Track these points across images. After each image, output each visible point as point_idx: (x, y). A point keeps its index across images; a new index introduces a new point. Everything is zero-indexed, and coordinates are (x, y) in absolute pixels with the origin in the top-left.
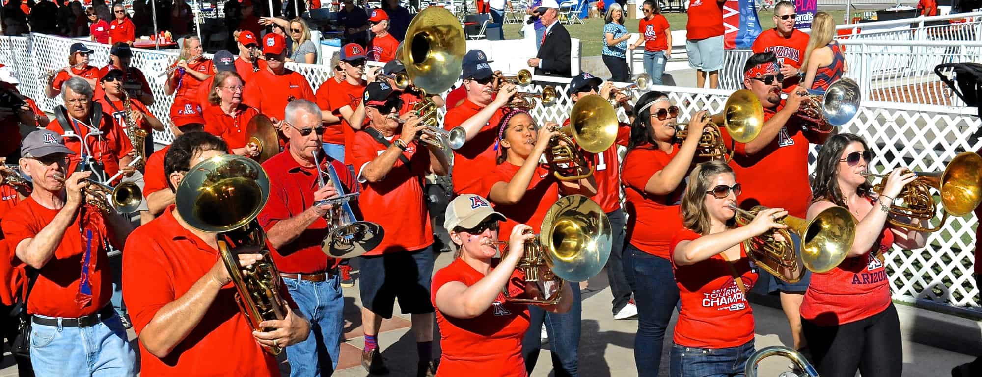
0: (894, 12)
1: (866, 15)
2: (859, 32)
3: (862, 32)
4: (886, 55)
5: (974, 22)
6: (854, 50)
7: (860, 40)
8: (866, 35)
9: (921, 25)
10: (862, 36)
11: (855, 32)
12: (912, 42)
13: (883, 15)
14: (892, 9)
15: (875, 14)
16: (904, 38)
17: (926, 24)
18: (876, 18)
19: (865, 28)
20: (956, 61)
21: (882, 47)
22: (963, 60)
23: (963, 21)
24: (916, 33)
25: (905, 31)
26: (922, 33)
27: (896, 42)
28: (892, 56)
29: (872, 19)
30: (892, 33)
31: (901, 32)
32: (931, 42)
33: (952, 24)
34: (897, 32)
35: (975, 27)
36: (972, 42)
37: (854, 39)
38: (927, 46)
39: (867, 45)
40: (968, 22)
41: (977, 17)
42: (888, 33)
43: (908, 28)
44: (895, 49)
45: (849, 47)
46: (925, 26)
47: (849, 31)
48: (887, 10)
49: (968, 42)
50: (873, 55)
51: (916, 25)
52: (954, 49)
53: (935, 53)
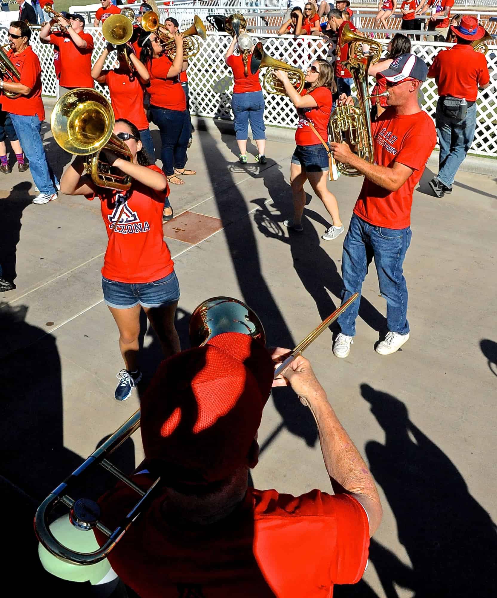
2: (173, 3)
3: (174, 3)
4: (185, 13)
6: (172, 12)
7: (173, 7)
8: (176, 5)
9: (198, 0)
10: (174, 5)
11: (171, 3)
12: (195, 7)
16: (191, 6)
20: (213, 14)
21: (183, 10)
22: (216, 14)
24: (196, 4)
26: (198, 4)
27: (188, 7)
28: (188, 13)
31: (190, 3)
32: (202, 7)
34: (188, 3)
35: (218, 1)
36: (218, 7)
37: (171, 6)
38: (201, 9)
39: (177, 9)
42: (185, 4)
43: (192, 1)
44: (188, 11)
45: (170, 9)
47: (169, 3)
49: (217, 7)
50: (180, 13)
51: (195, 0)
52: (210, 10)
53: (205, 11)
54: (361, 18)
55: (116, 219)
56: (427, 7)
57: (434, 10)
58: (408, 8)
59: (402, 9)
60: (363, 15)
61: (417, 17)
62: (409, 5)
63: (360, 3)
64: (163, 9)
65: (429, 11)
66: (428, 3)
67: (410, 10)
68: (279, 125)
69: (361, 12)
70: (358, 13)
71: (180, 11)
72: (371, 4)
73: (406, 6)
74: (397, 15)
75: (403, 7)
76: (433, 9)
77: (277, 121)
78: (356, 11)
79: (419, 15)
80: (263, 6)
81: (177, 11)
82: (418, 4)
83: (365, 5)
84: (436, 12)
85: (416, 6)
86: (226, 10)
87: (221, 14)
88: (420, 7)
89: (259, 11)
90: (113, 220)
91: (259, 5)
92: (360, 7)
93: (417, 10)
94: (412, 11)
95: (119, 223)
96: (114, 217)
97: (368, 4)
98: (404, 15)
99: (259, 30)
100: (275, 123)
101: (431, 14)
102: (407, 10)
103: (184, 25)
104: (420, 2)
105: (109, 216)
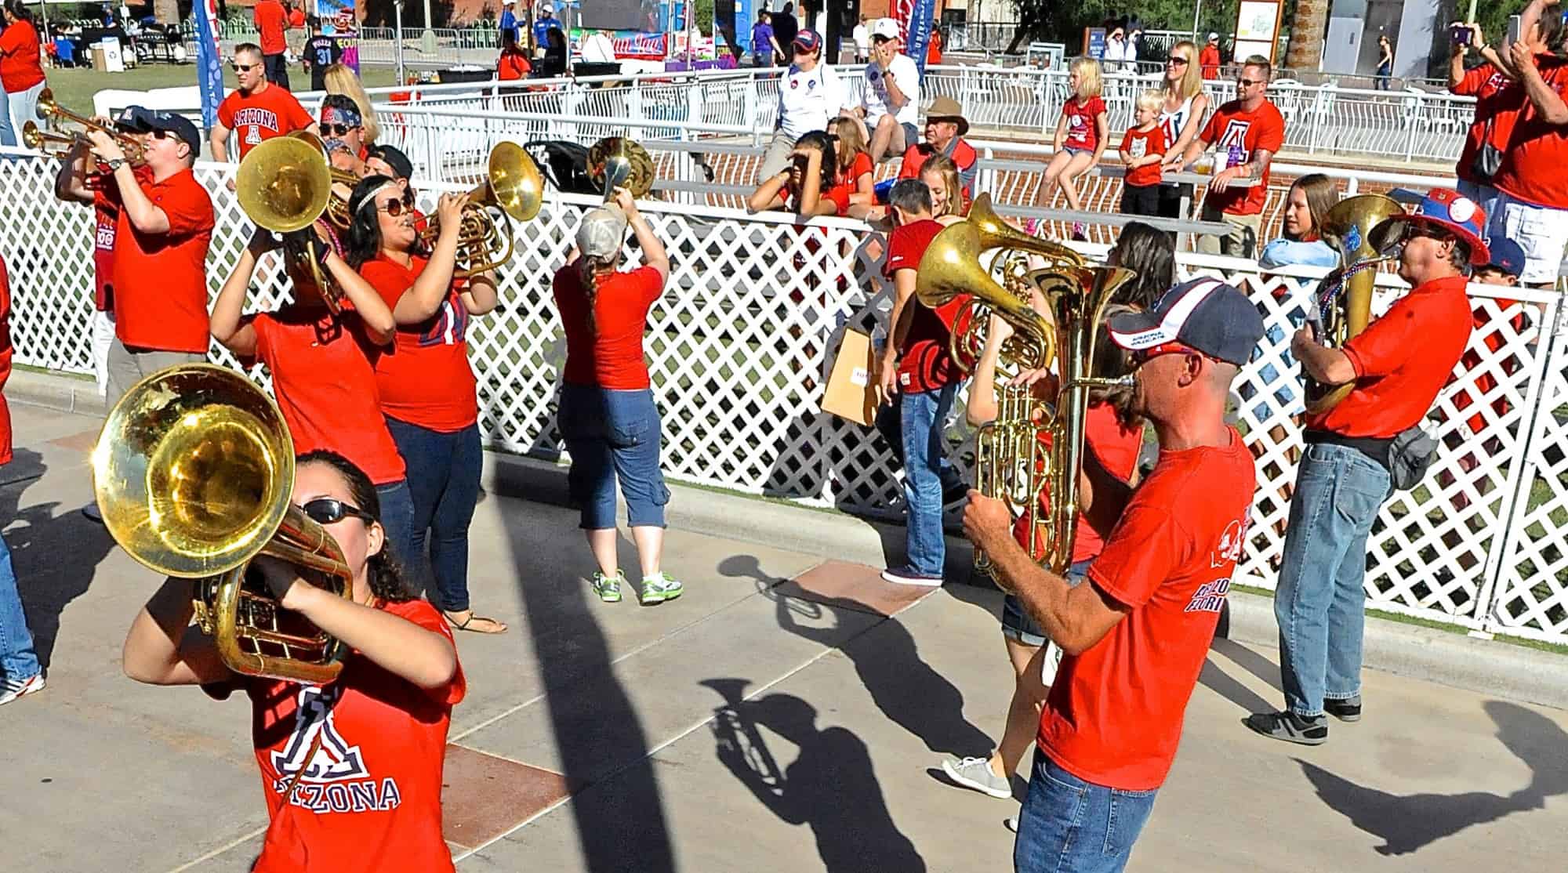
0: (459, 73)
1: (426, 74)
2: (419, 98)
3: (424, 98)
4: (458, 130)
5: (557, 91)
6: (414, 123)
7: (421, 108)
8: (429, 103)
9: (495, 91)
10: (423, 103)
11: (413, 96)
12: (485, 113)
13: (446, 76)
14: (456, 69)
15: (436, 74)
16: (476, 108)
17: (501, 90)
18: (438, 80)
19: (426, 93)
20: (544, 139)
21: (450, 119)
22: (552, 139)
23: (546, 89)
24: (490, 102)
25: (477, 100)
26: (496, 103)
27: (466, 112)
28: (465, 130)
29: (433, 80)
30: (461, 101)
31: (472, 100)
32: (509, 114)
33: (532, 93)
34: (466, 100)
35: (560, 97)
36: (557, 116)
37: (413, 106)
38: (504, 118)
40: (550, 91)
41: (561, 86)
42: (456, 101)
43: (479, 95)
44: (466, 123)
45: (408, 116)
46: (500, 93)
47: (406, 96)
48: (451, 69)
49: (554, 116)
50: (441, 129)
51: (487, 91)
52: (534, 124)
53: (516, 128)
54: (995, 173)
55: (295, 765)
56: (1198, 147)
57: (1223, 158)
58: (1143, 150)
59: (1124, 152)
60: (1003, 164)
61: (1166, 177)
62: (1145, 139)
63: (992, 127)
64: (388, 112)
65: (1205, 161)
66: (1202, 137)
67: (1147, 154)
68: (740, 487)
69: (997, 154)
70: (989, 155)
71: (441, 121)
72: (1023, 129)
73: (1135, 142)
74: (1108, 170)
75: (1126, 146)
76: (1218, 155)
77: (735, 475)
78: (982, 151)
79: (1174, 171)
80: (695, 121)
81: (431, 121)
82: (1174, 138)
83: (1006, 134)
84: (1228, 166)
85: (1167, 144)
86: (582, 127)
87: (565, 139)
88: (1178, 148)
89: (685, 138)
90: (287, 767)
91: (683, 116)
92: (991, 139)
93: (1170, 155)
94: (1155, 157)
95: (304, 778)
96: (290, 759)
97: (1016, 129)
98: (1129, 171)
99: (684, 194)
100: (728, 481)
101: (1209, 170)
102: (1139, 155)
103: (453, 165)
104: (1178, 135)
105: (274, 754)
